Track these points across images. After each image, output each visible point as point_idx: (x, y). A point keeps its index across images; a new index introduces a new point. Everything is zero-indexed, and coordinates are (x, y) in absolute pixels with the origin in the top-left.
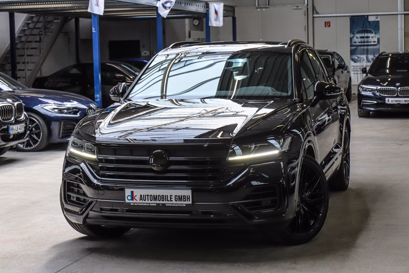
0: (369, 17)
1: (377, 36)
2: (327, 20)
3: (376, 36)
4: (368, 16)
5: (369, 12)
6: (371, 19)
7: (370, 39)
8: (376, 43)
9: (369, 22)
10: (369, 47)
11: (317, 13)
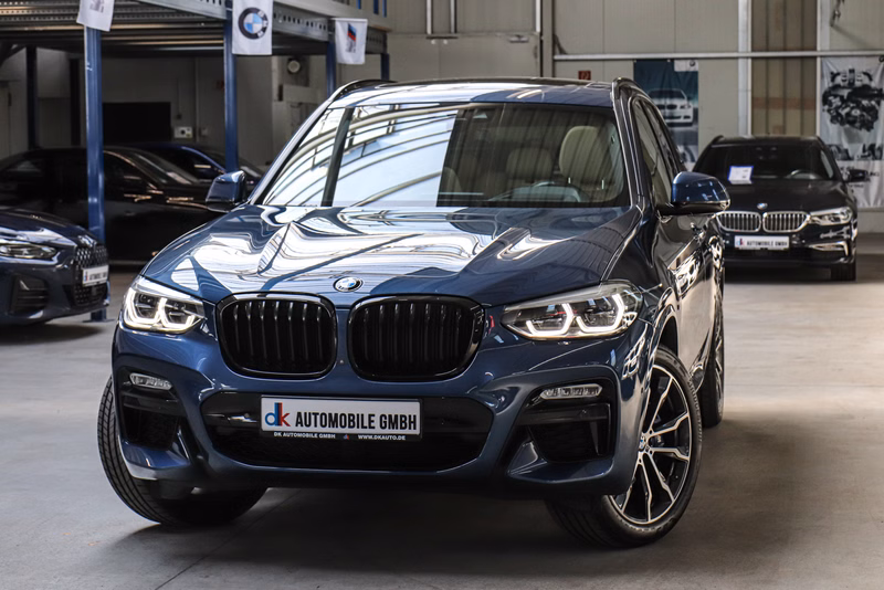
0: (676, 62)
1: (693, 105)
2: (585, 67)
3: (691, 104)
4: (673, 60)
5: (675, 52)
6: (680, 67)
7: (678, 111)
8: (689, 120)
9: (677, 73)
10: (677, 129)
11: (562, 52)
